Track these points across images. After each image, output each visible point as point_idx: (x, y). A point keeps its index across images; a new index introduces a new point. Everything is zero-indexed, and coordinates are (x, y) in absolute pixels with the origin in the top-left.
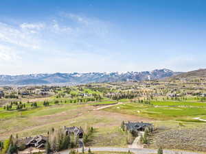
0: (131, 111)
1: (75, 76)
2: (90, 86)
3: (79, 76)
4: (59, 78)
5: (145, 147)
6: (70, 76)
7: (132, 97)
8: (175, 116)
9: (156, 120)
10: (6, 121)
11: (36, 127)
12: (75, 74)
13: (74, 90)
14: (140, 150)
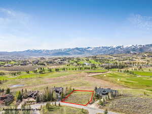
0: (113, 79)
1: (88, 49)
2: (95, 57)
3: (91, 49)
4: (77, 51)
5: (100, 108)
6: (85, 49)
7: (122, 67)
8: (148, 86)
9: (129, 88)
10: (30, 80)
11: (44, 85)
12: (89, 48)
13: (83, 60)
14: (95, 109)
